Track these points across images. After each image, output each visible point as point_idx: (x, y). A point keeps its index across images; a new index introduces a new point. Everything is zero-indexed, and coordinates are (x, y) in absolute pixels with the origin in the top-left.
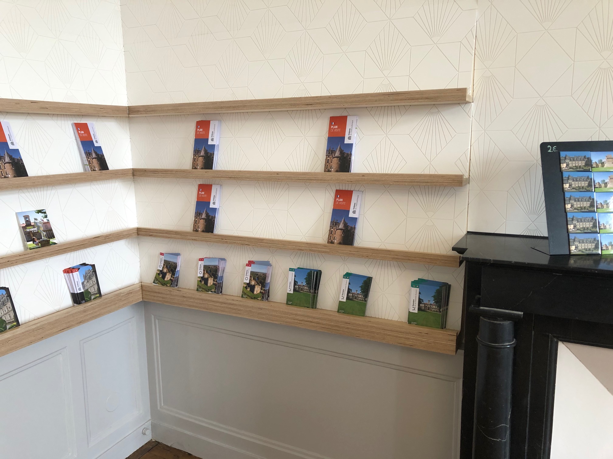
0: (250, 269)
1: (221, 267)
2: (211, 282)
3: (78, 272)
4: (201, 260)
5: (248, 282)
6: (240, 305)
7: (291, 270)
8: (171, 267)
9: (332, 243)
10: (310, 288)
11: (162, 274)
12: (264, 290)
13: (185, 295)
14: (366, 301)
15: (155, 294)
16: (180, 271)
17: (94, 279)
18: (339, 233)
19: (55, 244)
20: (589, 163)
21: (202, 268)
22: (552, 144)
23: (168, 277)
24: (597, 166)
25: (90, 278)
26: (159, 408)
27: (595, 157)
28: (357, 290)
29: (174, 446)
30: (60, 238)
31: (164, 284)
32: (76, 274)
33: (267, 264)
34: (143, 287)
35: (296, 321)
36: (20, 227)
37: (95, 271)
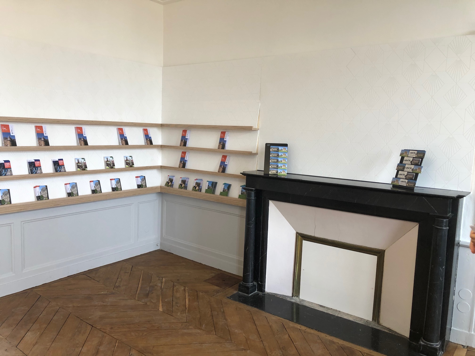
0: (195, 181)
1: (187, 180)
2: (183, 185)
3: (140, 178)
4: (181, 178)
5: (194, 185)
6: (191, 193)
7: (208, 181)
8: (171, 180)
9: (219, 172)
10: (212, 187)
11: (168, 183)
12: (199, 188)
13: (174, 190)
14: (228, 192)
15: (165, 190)
16: (174, 182)
17: (145, 181)
18: (221, 169)
19: (134, 167)
20: (278, 149)
21: (181, 181)
22: (269, 144)
23: (170, 184)
24: (280, 150)
25: (143, 180)
26: (163, 236)
27: (280, 148)
28: (226, 188)
29: (167, 251)
30: (135, 165)
31: (168, 186)
32: (139, 178)
33: (202, 180)
34: (161, 187)
35: (207, 198)
36: (124, 160)
37: (145, 179)
